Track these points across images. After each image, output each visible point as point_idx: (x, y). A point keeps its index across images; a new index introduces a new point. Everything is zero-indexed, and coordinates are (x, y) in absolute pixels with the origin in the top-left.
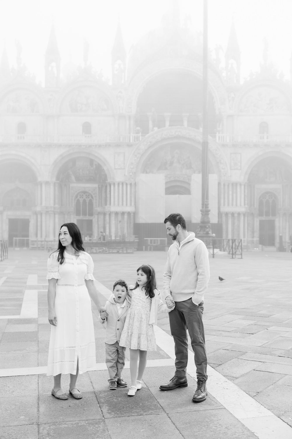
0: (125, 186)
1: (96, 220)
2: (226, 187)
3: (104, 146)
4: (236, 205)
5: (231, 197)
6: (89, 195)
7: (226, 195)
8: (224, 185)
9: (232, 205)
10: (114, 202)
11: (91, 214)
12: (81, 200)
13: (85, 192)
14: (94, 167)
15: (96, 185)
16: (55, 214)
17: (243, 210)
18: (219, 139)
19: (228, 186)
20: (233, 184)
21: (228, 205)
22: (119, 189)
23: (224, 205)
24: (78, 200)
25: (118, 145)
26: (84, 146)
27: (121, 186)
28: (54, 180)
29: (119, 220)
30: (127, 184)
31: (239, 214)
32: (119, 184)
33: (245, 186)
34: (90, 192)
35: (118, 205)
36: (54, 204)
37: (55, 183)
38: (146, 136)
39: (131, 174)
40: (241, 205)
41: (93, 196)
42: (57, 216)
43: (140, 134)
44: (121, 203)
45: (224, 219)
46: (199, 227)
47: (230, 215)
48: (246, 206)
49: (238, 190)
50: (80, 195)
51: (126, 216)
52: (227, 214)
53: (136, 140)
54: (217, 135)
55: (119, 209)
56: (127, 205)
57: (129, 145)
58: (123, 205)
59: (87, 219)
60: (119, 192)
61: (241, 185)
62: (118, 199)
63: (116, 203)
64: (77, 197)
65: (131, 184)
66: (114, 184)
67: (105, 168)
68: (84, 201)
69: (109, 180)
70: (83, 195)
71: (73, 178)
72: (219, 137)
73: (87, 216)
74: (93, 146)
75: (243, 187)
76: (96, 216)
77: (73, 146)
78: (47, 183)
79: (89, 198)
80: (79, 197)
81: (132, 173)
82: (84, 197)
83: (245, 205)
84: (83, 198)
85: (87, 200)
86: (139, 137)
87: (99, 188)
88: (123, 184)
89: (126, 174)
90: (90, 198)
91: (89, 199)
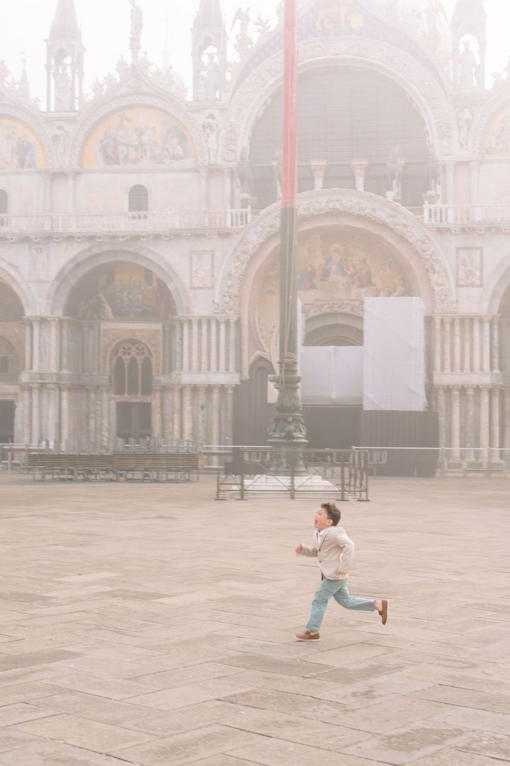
0: (214, 327)
1: (158, 404)
2: (448, 327)
3: (166, 236)
4: (472, 369)
5: (458, 350)
6: (143, 349)
7: (447, 347)
8: (442, 322)
9: (462, 369)
10: (190, 363)
11: (148, 391)
12: (126, 359)
13: (134, 342)
14: (155, 284)
15: (158, 326)
16: (60, 390)
17: (486, 379)
18: (430, 217)
19: (452, 323)
20: (462, 320)
21: (452, 369)
22: (200, 334)
23: (442, 369)
24: (120, 360)
25: (198, 235)
26: (123, 237)
27: (205, 326)
28: (59, 313)
29: (201, 404)
30: (218, 323)
31: (478, 390)
32: (200, 322)
33: (491, 324)
34: (144, 341)
35: (200, 369)
36: (60, 368)
37: (61, 322)
38: (260, 213)
39: (227, 299)
40: (482, 369)
41: (152, 349)
42: (65, 394)
43: (249, 209)
44: (204, 366)
45: (442, 402)
46: (272, 420)
47: (456, 393)
48: (496, 371)
49: (476, 334)
50: (124, 348)
51: (216, 396)
52: (448, 390)
53: (239, 222)
54: (426, 206)
55: (200, 379)
56: (218, 369)
57: (225, 235)
58: (209, 369)
59: (139, 401)
60: (200, 341)
61: (481, 322)
62: (200, 358)
63: (195, 364)
64: (116, 351)
65: (227, 323)
66: (190, 322)
67: (171, 287)
68: (133, 361)
69: (180, 314)
70: (130, 348)
71: (108, 309)
72: (430, 211)
73: (140, 395)
74: (143, 237)
75: (487, 327)
76: (158, 395)
77: (99, 238)
78: (43, 321)
79: (143, 354)
80: (120, 354)
81: (230, 297)
82: (133, 353)
83: (492, 368)
84: (129, 354)
85: (140, 360)
86: (246, 216)
87: (164, 331)
88: (209, 322)
89: (216, 300)
90: (146, 354)
91: (142, 357)
